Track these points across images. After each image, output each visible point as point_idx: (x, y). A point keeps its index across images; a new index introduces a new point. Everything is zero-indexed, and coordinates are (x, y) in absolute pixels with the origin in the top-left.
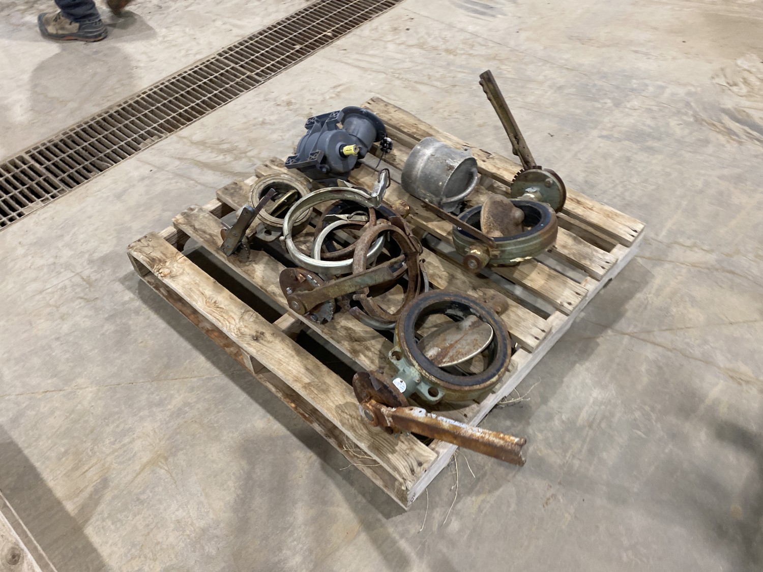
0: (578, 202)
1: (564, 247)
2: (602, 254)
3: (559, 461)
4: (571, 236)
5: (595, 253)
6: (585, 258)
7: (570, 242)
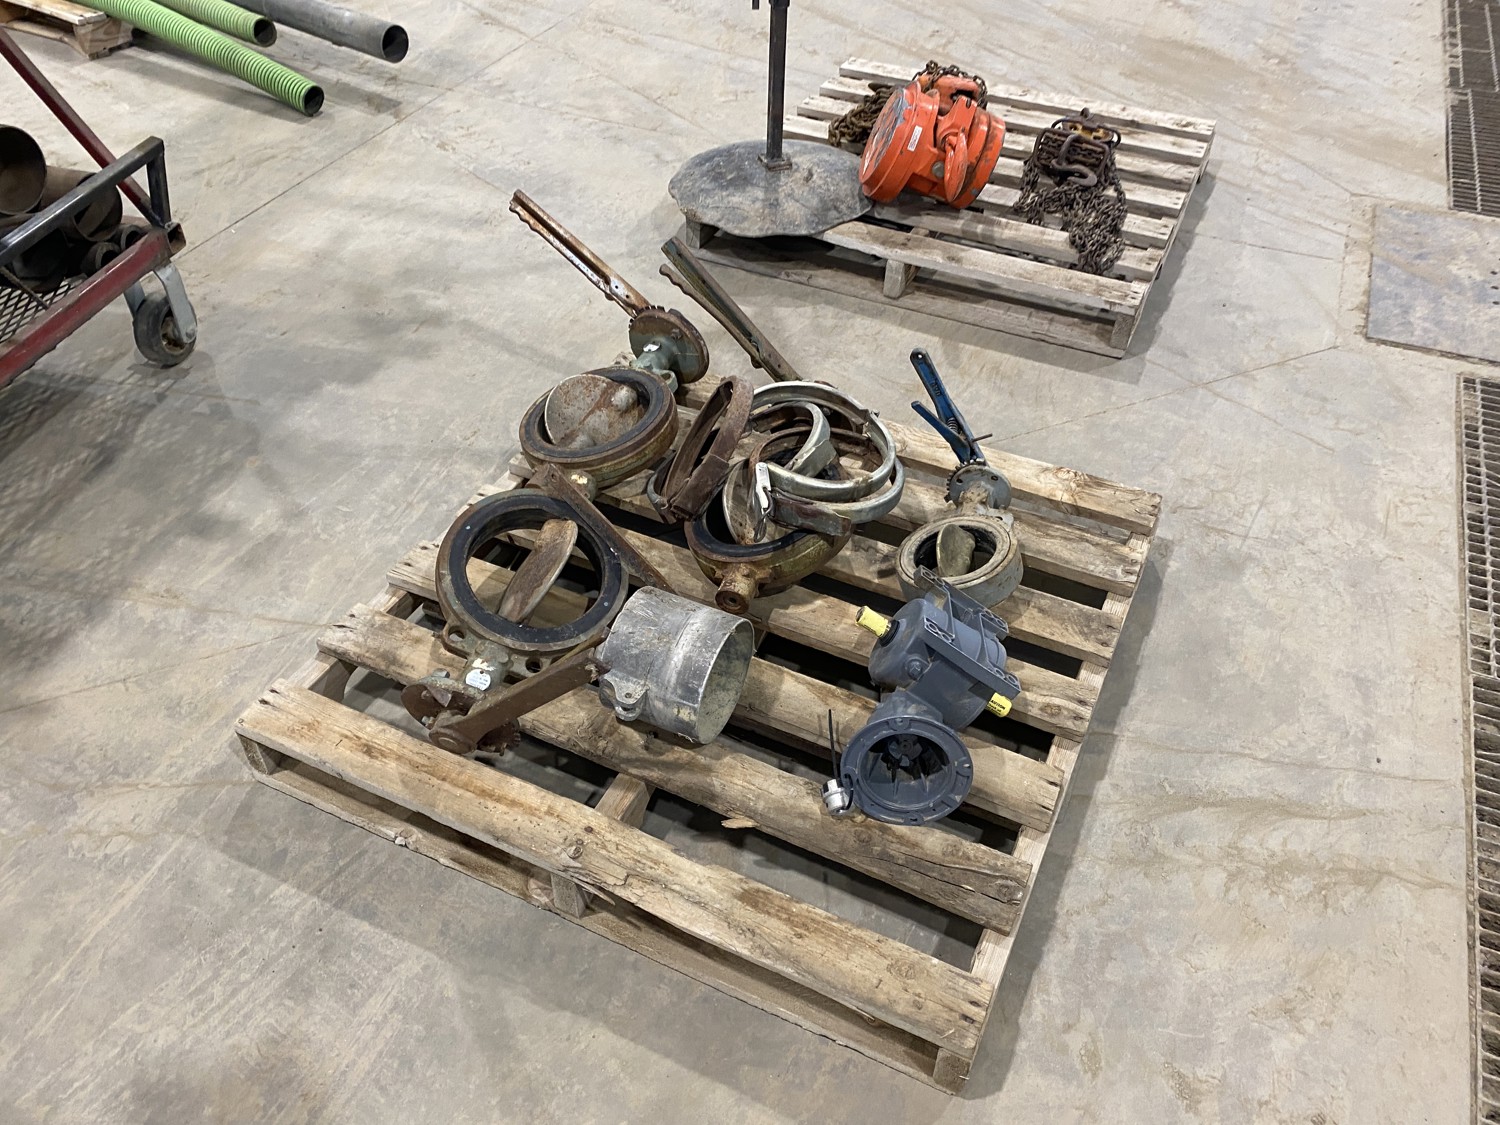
0: (368, 750)
1: (418, 641)
2: (348, 640)
3: (457, 467)
4: (401, 666)
5: (361, 639)
6: (382, 627)
7: (405, 653)
